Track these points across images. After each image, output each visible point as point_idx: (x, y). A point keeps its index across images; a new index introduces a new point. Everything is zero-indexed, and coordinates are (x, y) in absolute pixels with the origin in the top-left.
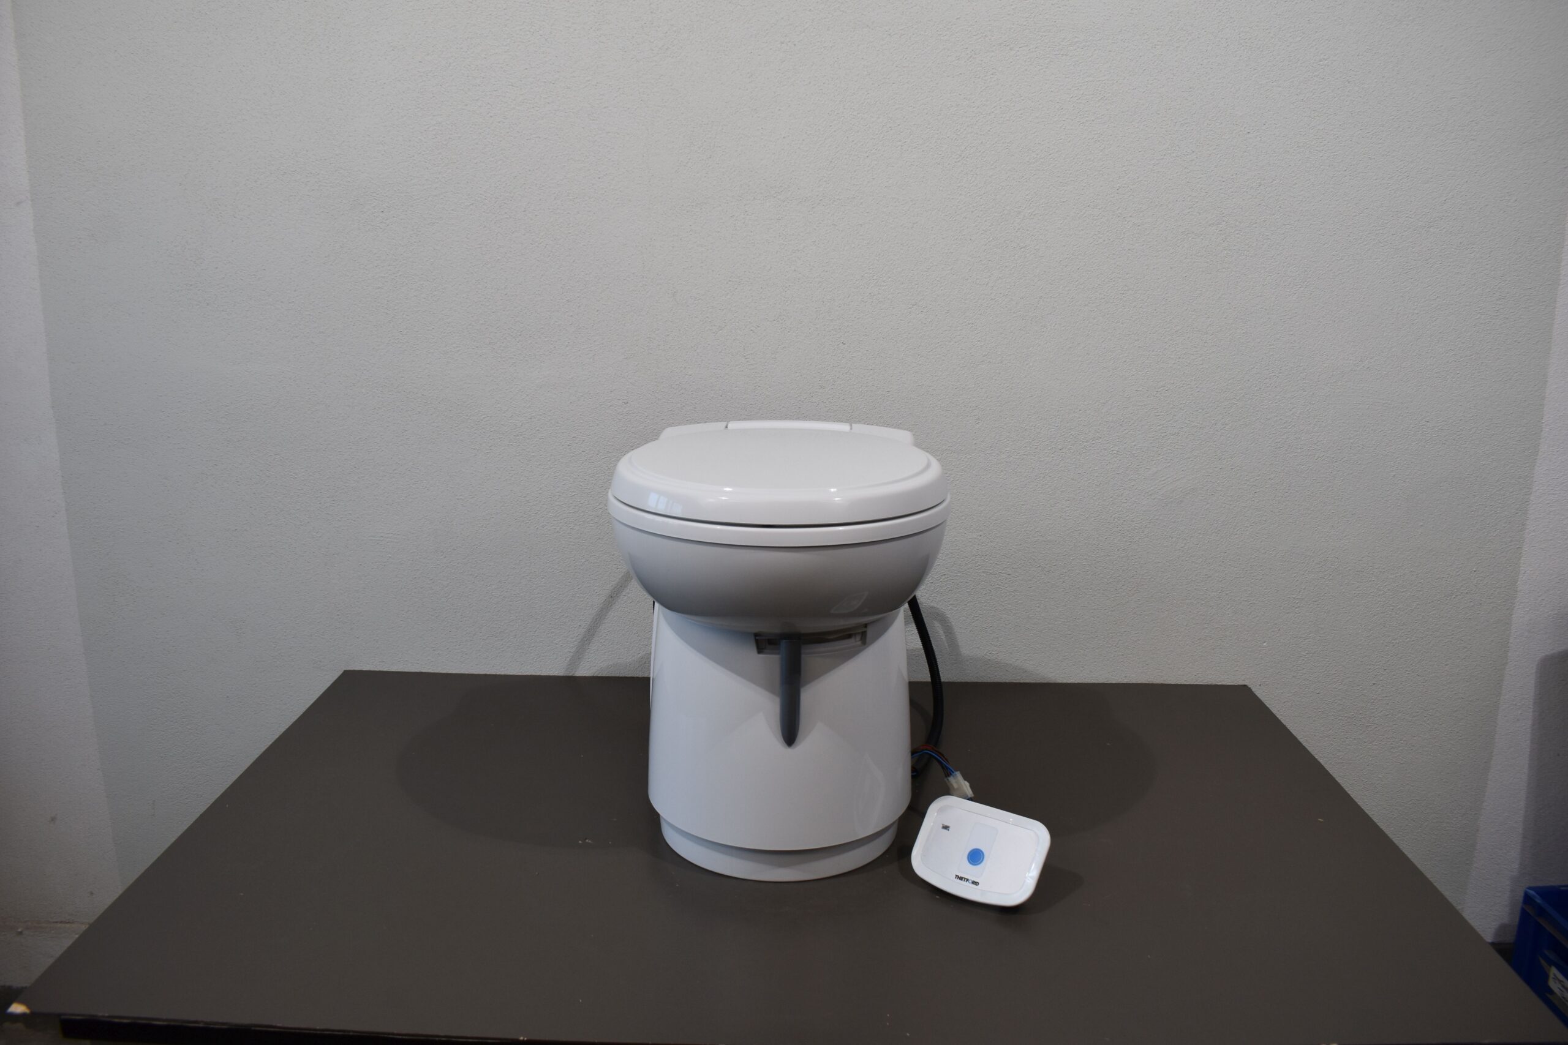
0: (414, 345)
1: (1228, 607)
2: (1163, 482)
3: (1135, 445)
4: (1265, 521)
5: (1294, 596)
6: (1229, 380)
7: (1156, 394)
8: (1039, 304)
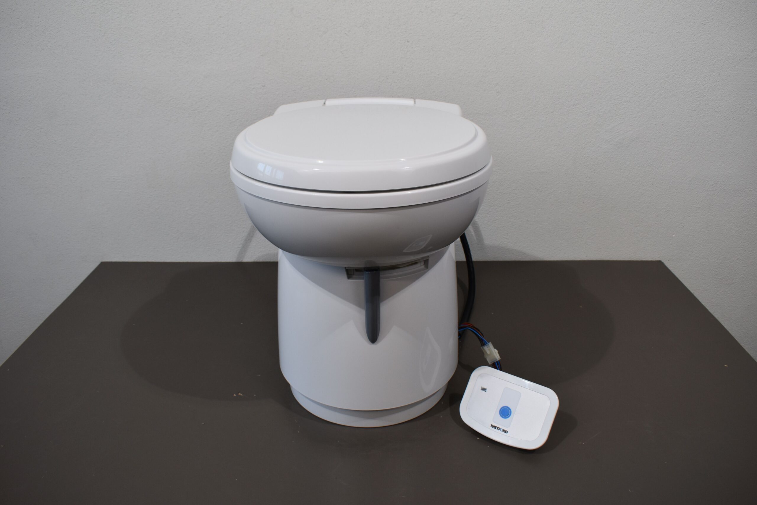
1: (653, 212)
2: (617, 133)
3: (601, 109)
4: (681, 158)
5: (695, 206)
6: (665, 65)
7: (616, 74)
8: (540, 12)
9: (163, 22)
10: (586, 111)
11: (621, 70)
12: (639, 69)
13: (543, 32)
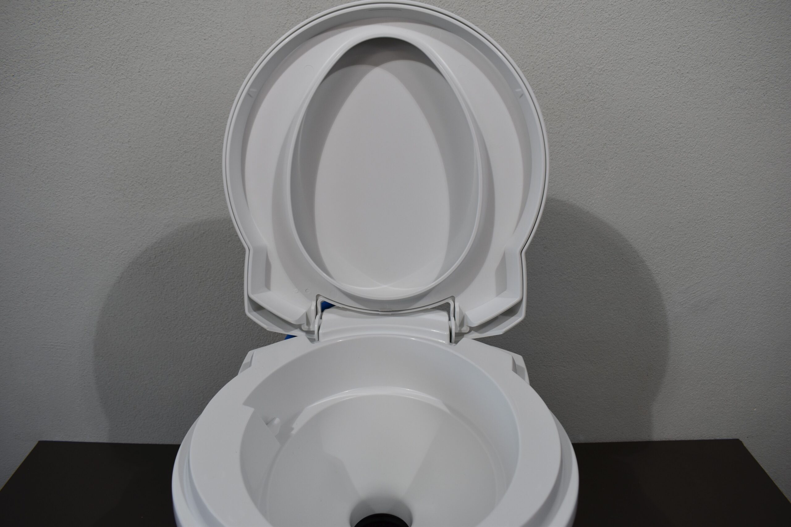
0: (56, 192)
1: (732, 385)
2: (693, 295)
3: (674, 266)
4: (769, 321)
6: (755, 213)
7: (695, 225)
8: (603, 150)
9: (110, 156)
10: (655, 268)
11: (701, 220)
12: (723, 218)
13: (605, 174)
